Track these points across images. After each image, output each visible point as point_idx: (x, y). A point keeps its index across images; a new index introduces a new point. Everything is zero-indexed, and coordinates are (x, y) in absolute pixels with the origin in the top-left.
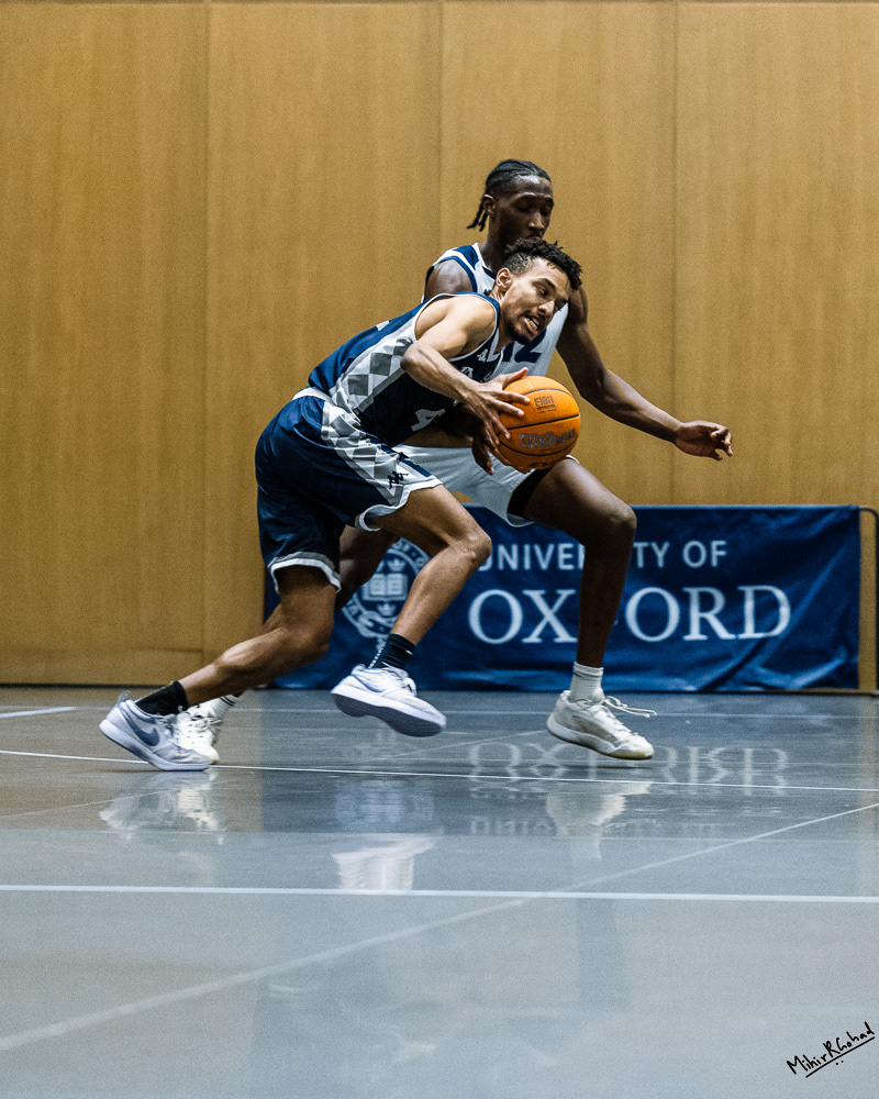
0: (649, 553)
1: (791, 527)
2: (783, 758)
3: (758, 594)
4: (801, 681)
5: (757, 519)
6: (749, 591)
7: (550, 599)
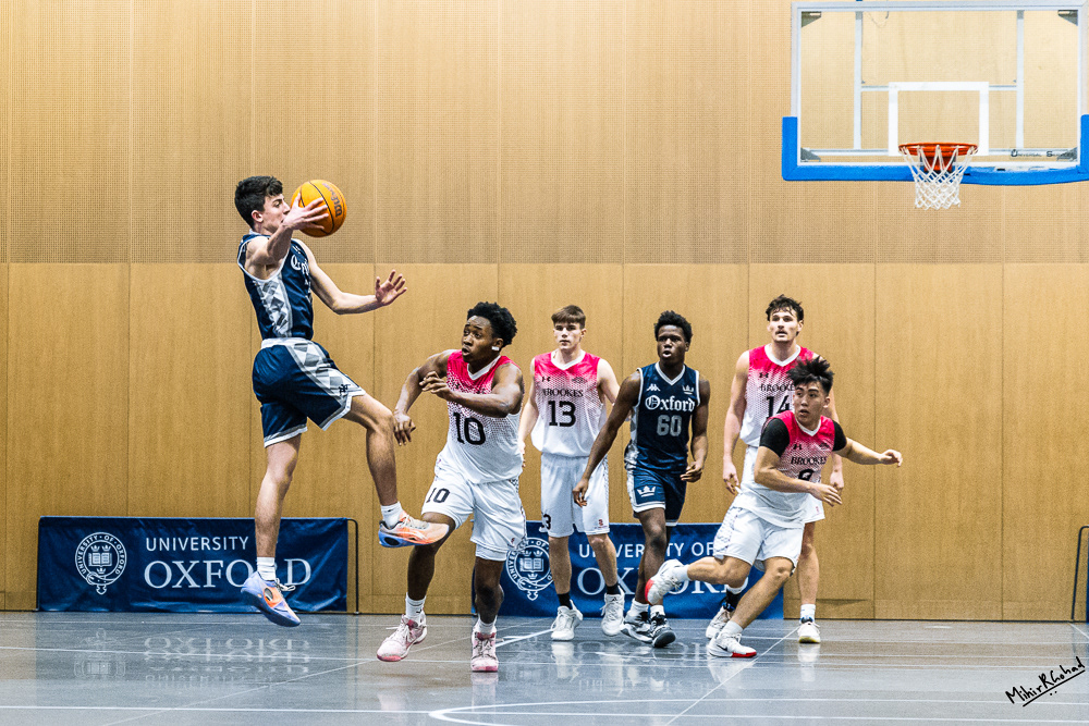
0: (238, 542)
1: (312, 528)
2: (306, 645)
3: (294, 562)
4: (317, 607)
5: (294, 524)
6: (290, 561)
7: (186, 566)
